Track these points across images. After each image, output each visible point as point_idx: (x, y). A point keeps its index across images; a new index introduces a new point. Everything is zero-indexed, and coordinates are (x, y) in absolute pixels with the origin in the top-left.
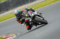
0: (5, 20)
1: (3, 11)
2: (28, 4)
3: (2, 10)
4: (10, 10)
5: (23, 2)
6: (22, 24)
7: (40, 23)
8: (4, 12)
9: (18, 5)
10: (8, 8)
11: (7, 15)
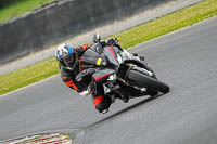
0: (30, 82)
1: (23, 49)
2: (116, 22)
3: (21, 45)
4: (49, 47)
5: (95, 15)
6: (80, 91)
7: (143, 89)
8: (28, 54)
9: (80, 25)
10: (43, 37)
11: (37, 63)
